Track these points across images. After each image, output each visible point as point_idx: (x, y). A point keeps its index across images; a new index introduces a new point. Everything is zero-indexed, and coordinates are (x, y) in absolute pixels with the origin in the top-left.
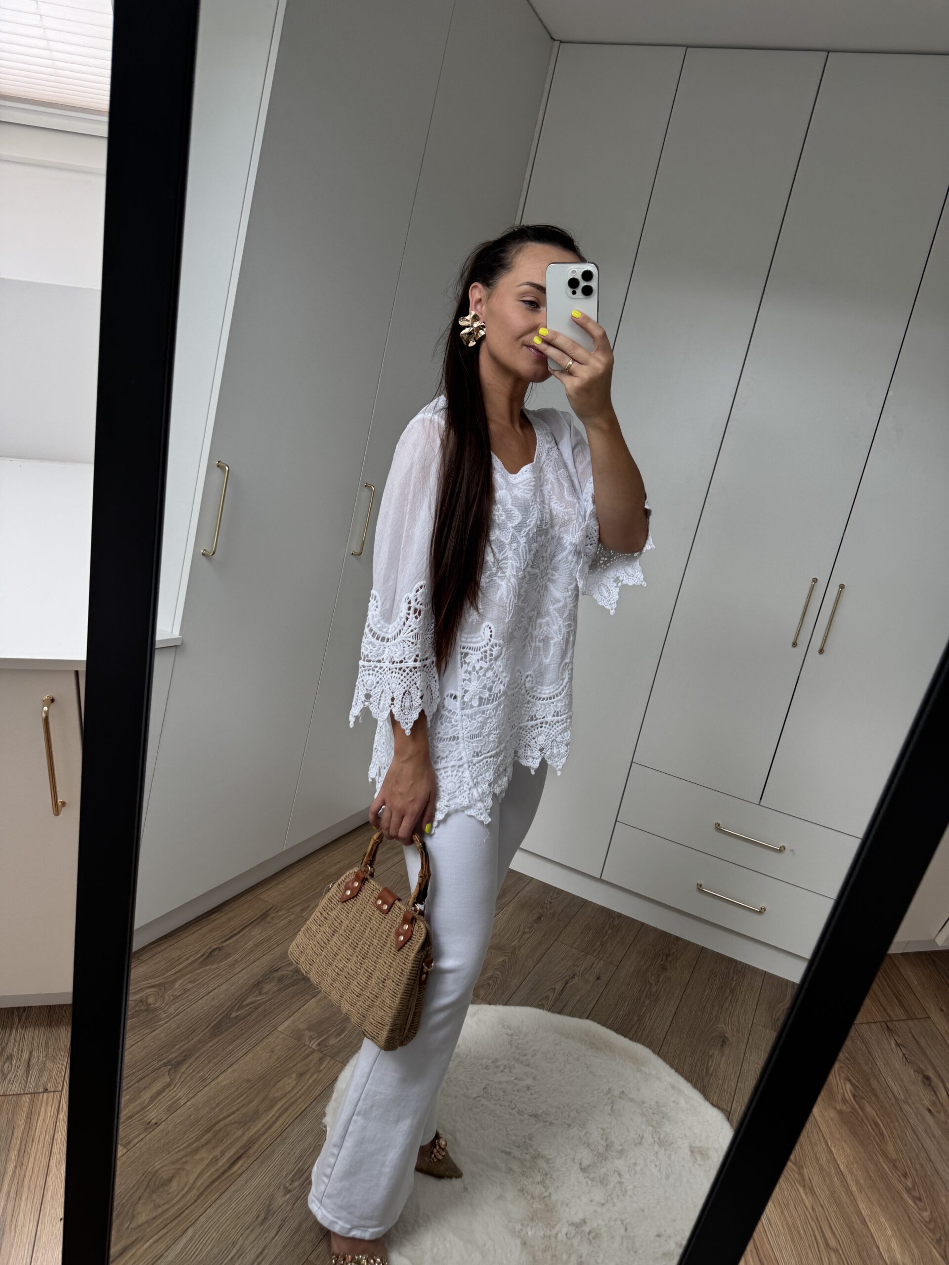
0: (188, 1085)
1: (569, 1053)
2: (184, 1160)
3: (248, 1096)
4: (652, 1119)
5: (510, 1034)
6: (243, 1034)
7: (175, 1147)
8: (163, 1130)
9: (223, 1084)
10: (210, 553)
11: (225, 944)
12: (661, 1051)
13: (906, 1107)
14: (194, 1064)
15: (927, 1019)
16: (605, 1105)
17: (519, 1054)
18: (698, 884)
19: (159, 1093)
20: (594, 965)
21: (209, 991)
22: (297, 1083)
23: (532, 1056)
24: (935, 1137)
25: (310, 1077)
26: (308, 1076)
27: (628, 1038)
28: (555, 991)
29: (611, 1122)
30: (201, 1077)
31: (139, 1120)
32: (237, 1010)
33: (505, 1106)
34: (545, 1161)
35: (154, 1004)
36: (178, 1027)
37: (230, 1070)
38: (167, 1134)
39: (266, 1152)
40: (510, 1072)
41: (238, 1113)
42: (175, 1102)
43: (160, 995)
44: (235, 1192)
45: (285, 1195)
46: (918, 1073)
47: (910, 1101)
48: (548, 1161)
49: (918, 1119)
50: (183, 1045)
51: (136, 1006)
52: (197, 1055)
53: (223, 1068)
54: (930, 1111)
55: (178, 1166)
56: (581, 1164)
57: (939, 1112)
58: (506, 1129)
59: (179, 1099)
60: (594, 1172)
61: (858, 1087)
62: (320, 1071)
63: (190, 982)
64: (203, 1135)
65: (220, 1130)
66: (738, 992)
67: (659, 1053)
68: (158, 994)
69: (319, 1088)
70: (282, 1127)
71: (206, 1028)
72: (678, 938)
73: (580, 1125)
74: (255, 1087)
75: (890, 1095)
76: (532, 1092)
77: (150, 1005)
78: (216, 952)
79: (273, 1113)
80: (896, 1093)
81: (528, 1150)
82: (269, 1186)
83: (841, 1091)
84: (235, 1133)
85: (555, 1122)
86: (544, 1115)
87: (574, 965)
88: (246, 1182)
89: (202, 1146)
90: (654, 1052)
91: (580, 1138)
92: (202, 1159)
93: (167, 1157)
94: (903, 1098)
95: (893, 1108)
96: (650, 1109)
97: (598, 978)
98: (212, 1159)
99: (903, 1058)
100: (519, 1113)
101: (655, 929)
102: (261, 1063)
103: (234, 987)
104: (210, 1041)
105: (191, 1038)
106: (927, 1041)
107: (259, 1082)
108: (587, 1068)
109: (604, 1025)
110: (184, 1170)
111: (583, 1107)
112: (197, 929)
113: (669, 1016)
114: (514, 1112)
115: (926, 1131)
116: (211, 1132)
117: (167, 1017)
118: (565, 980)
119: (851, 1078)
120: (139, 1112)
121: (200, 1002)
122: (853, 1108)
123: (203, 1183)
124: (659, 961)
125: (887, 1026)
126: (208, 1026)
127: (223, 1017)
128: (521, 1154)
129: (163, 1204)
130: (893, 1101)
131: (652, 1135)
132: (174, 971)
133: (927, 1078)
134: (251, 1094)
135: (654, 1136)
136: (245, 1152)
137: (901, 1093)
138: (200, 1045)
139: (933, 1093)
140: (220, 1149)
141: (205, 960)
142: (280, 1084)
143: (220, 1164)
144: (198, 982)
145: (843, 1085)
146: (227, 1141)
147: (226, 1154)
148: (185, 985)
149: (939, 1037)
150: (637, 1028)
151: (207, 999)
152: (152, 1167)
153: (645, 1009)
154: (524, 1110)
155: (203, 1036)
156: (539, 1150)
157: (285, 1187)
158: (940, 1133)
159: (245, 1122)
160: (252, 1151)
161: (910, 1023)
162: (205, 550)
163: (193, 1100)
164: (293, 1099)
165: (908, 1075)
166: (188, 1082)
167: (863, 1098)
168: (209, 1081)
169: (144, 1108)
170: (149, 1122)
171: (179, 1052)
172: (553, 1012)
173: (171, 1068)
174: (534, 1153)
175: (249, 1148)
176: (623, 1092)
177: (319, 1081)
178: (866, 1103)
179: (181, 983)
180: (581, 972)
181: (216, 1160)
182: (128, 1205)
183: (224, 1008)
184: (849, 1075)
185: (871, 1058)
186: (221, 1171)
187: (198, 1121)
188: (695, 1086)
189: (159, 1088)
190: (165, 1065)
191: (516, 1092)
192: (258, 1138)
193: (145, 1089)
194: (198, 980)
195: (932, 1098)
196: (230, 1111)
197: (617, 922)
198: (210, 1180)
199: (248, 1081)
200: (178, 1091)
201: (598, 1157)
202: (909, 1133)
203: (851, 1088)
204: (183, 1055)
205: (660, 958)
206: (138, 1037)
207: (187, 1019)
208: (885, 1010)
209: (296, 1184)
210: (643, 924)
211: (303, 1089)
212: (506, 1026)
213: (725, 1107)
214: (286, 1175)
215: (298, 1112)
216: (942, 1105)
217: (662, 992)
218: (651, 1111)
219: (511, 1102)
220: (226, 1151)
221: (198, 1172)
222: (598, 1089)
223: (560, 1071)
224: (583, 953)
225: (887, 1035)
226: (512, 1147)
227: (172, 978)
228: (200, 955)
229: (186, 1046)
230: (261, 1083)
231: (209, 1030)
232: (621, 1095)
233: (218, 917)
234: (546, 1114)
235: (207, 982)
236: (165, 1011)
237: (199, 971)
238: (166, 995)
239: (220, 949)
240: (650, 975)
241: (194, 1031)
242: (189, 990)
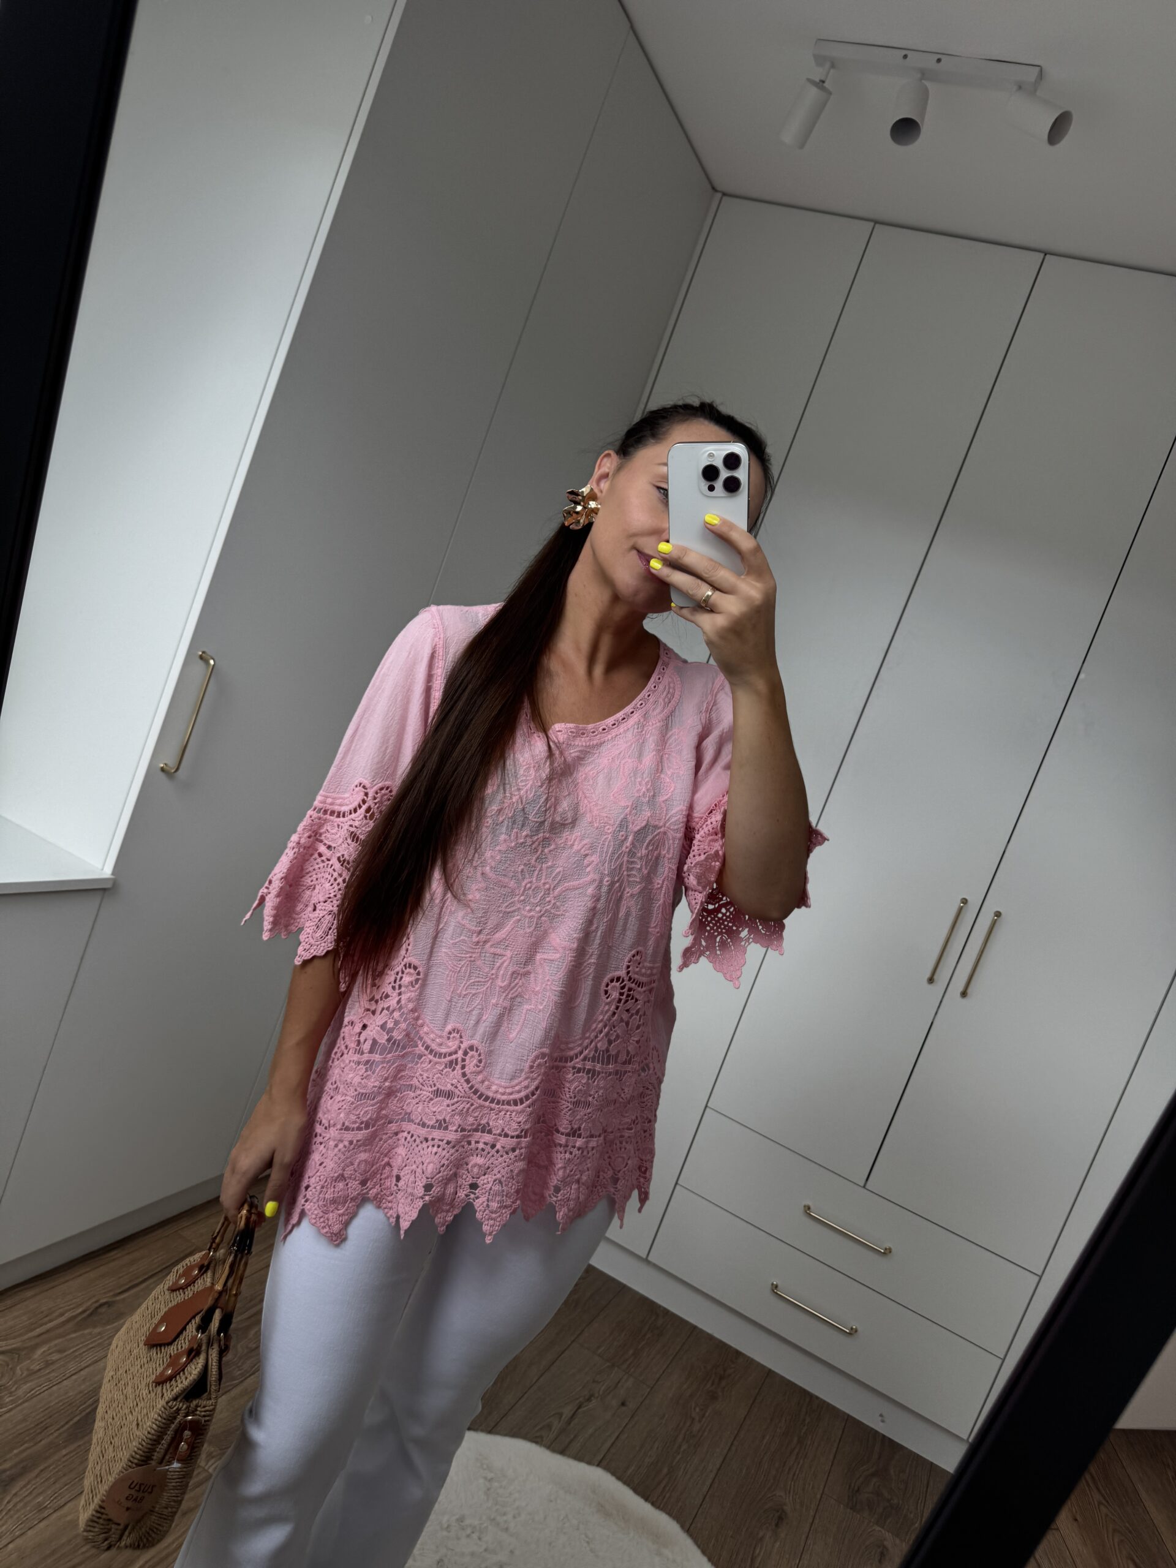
1: (567, 1516)
5: (489, 1478)
10: (174, 767)
11: (118, 1298)
12: (693, 1525)
17: (496, 1511)
18: (773, 1284)
20: (621, 1383)
21: (80, 1368)
23: (514, 1517)
27: (649, 1502)
28: (561, 1417)
40: (480, 1539)
43: (10, 1366)
63: (60, 1351)
66: (809, 1442)
67: (689, 1530)
68: (8, 1365)
71: (63, 1426)
72: (739, 1357)
78: (103, 1310)
87: (594, 1381)
90: (682, 1526)
97: (623, 1404)
101: (711, 1337)
104: (64, 1444)
105: (39, 1440)
106: (1051, 1564)
109: (619, 1478)
112: (86, 1273)
113: (711, 1471)
117: (12, 1402)
118: (578, 1401)
121: (64, 1382)
124: (709, 1385)
126: (67, 1423)
132: (38, 1331)
138: (51, 1451)
141: (85, 1319)
144: (68, 1353)
148: (50, 1354)
149: (1069, 1561)
150: (665, 1487)
151: (75, 1380)
153: (680, 1455)
155: (57, 1437)
162: (167, 763)
166: (17, 1511)
168: (49, 1511)
171: (17, 1459)
172: (554, 1451)
179: (44, 1352)
180: (601, 1393)
194: (70, 1349)
197: (661, 1324)
204: (22, 1465)
205: (710, 1382)
207: (39, 1409)
210: (696, 1331)
212: (485, 1466)
217: (706, 1433)
224: (608, 1364)
227: (32, 1344)
228: (80, 1310)
231: (66, 1427)
233: (118, 1260)
235: (80, 1354)
236: (11, 1393)
237: (73, 1335)
238: (18, 1368)
239: (109, 1306)
240: (693, 1406)
241: (46, 1428)
242: (53, 1363)
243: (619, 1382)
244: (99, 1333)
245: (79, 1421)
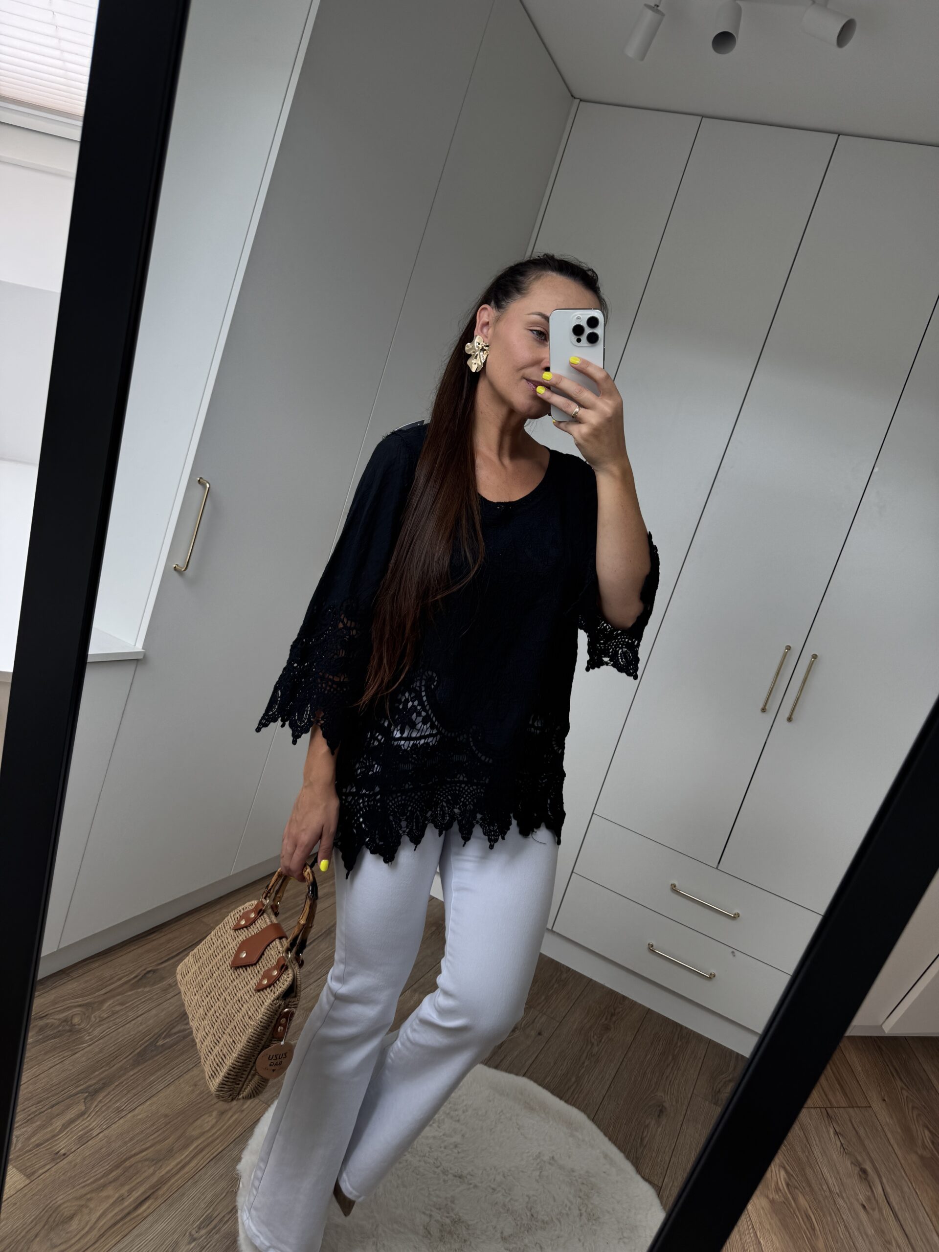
0: (103, 1115)
2: (89, 1196)
3: (164, 1132)
4: (581, 1190)
6: (168, 1064)
7: (81, 1181)
8: (71, 1162)
9: (139, 1117)
10: (182, 568)
11: (159, 967)
12: (596, 1117)
13: (840, 1202)
14: (112, 1093)
15: (868, 1108)
16: (534, 1170)
17: (450, 1108)
18: (649, 944)
19: (72, 1121)
20: (537, 1019)
21: (137, 1015)
22: (217, 1122)
23: (464, 1112)
24: (867, 1236)
25: (232, 1116)
26: (230, 1114)
27: (563, 1100)
29: (537, 1190)
30: (118, 1108)
31: (47, 1149)
32: (164, 1038)
33: (429, 1163)
34: (465, 1227)
35: (79, 1025)
36: (101, 1051)
37: (148, 1103)
38: (75, 1166)
39: (175, 1195)
40: (439, 1127)
41: (151, 1150)
42: (86, 1133)
43: (86, 1015)
44: (138, 1236)
45: (190, 1243)
46: (855, 1165)
47: (844, 1195)
48: (468, 1227)
49: (851, 1215)
50: (103, 1072)
51: (59, 1025)
52: (116, 1083)
53: (142, 1100)
54: (864, 1207)
55: (82, 1202)
56: (502, 1233)
57: (873, 1210)
58: (428, 1188)
59: (91, 1130)
60: (515, 1243)
61: (792, 1175)
62: (243, 1111)
63: (122, 1004)
64: (111, 1171)
65: (131, 1167)
66: (681, 1059)
67: (594, 1119)
68: (85, 1014)
69: (240, 1129)
70: (197, 1167)
72: (624, 998)
73: (505, 1190)
74: (171, 1123)
75: (825, 1187)
76: (460, 1151)
77: (75, 1025)
78: (150, 975)
79: (188, 1153)
80: (831, 1185)
81: (448, 1213)
82: (173, 1233)
83: (775, 1178)
84: (145, 1171)
85: (480, 1185)
86: (469, 1177)
88: (151, 1227)
89: (110, 1183)
90: (589, 1117)
91: (504, 1205)
92: (108, 1197)
93: (70, 1192)
94: (838, 1191)
95: (826, 1201)
96: (580, 1178)
97: (540, 1034)
98: (118, 1199)
99: (840, 1148)
100: (443, 1173)
101: (602, 987)
102: (182, 1098)
103: (164, 1012)
104: (133, 1069)
105: (112, 1065)
106: (866, 1131)
107: (179, 1117)
108: (519, 1129)
109: (540, 1085)
110: (87, 1207)
111: (510, 1170)
112: (135, 947)
113: (608, 1080)
114: (438, 1171)
115: (859, 1229)
116: (121, 1168)
117: (91, 1039)
119: (786, 1165)
120: (48, 1140)
121: (127, 1026)
122: (786, 1198)
123: (105, 1223)
124: (603, 1020)
125: (828, 1113)
126: (130, 1054)
127: (148, 1045)
128: (441, 1217)
129: (60, 1244)
130: (827, 1193)
131: (579, 1207)
132: (104, 991)
133: (864, 1171)
134: (167, 1129)
135: (581, 1207)
136: (153, 1193)
137: (837, 1187)
138: (122, 1072)
139: (868, 1188)
140: (127, 1188)
141: (138, 981)
142: (198, 1122)
143: (126, 1204)
144: (127, 1005)
145: (777, 1172)
146: (136, 1179)
147: (134, 1192)
148: (112, 1007)
149: (880, 1129)
150: (574, 1090)
151: (135, 1024)
152: (52, 1203)
153: (584, 1069)
154: (449, 1169)
155: (126, 1062)
156: (461, 1215)
157: (190, 1234)
158: (873, 1232)
159: (157, 1161)
160: (160, 1192)
161: (851, 1110)
162: (177, 565)
163: (106, 1132)
164: (210, 1139)
165: (845, 1166)
166: (103, 1112)
167: (797, 1189)
168: (124, 1113)
169: (54, 1136)
170: (58, 1152)
171: (98, 1079)
172: (489, 1066)
173: (87, 1097)
174: (455, 1217)
175: (159, 1188)
176: (553, 1158)
177: (239, 1122)
178: (800, 1195)
179: (110, 1005)
181: (122, 1199)
182: (23, 1244)
183: (151, 1036)
184: (785, 1162)
185: (808, 1145)
186: (126, 1211)
187: (109, 1155)
188: (628, 1157)
189: (72, 1116)
190: (82, 1092)
191: (442, 1149)
192: (170, 1179)
193: (57, 1115)
194: (129, 1002)
195: (867, 1193)
196: (143, 1147)
197: (564, 976)
198: (112, 1221)
199: (166, 1116)
200: (92, 1120)
201: (520, 1228)
202: (841, 1229)
203: (785, 1175)
204: (102, 1082)
205: (604, 1017)
206: (58, 1058)
207: (111, 1043)
208: (826, 1096)
209: (203, 1232)
210: (591, 980)
211: (222, 1129)
213: (656, 1182)
214: (194, 1222)
215: (213, 1153)
216: (877, 1202)
217: (603, 1053)
218: (580, 1180)
219: (436, 1159)
220: (134, 1190)
221: (101, 1211)
222: (528, 1152)
223: (491, 1130)
225: (827, 1122)
226: (433, 1209)
227: (100, 999)
228: (132, 976)
229: (106, 1073)
230: (180, 1118)
231: (133, 1057)
232: (551, 1161)
233: (156, 937)
234: (472, 1175)
235: (137, 1006)
236: (89, 1033)
237: (130, 993)
238: (93, 1016)
239: (154, 972)
240: (592, 1035)
241: (117, 1057)
242: (117, 1012)
243: (535, 1018)
244: (148, 992)
245: (138, 1053)
